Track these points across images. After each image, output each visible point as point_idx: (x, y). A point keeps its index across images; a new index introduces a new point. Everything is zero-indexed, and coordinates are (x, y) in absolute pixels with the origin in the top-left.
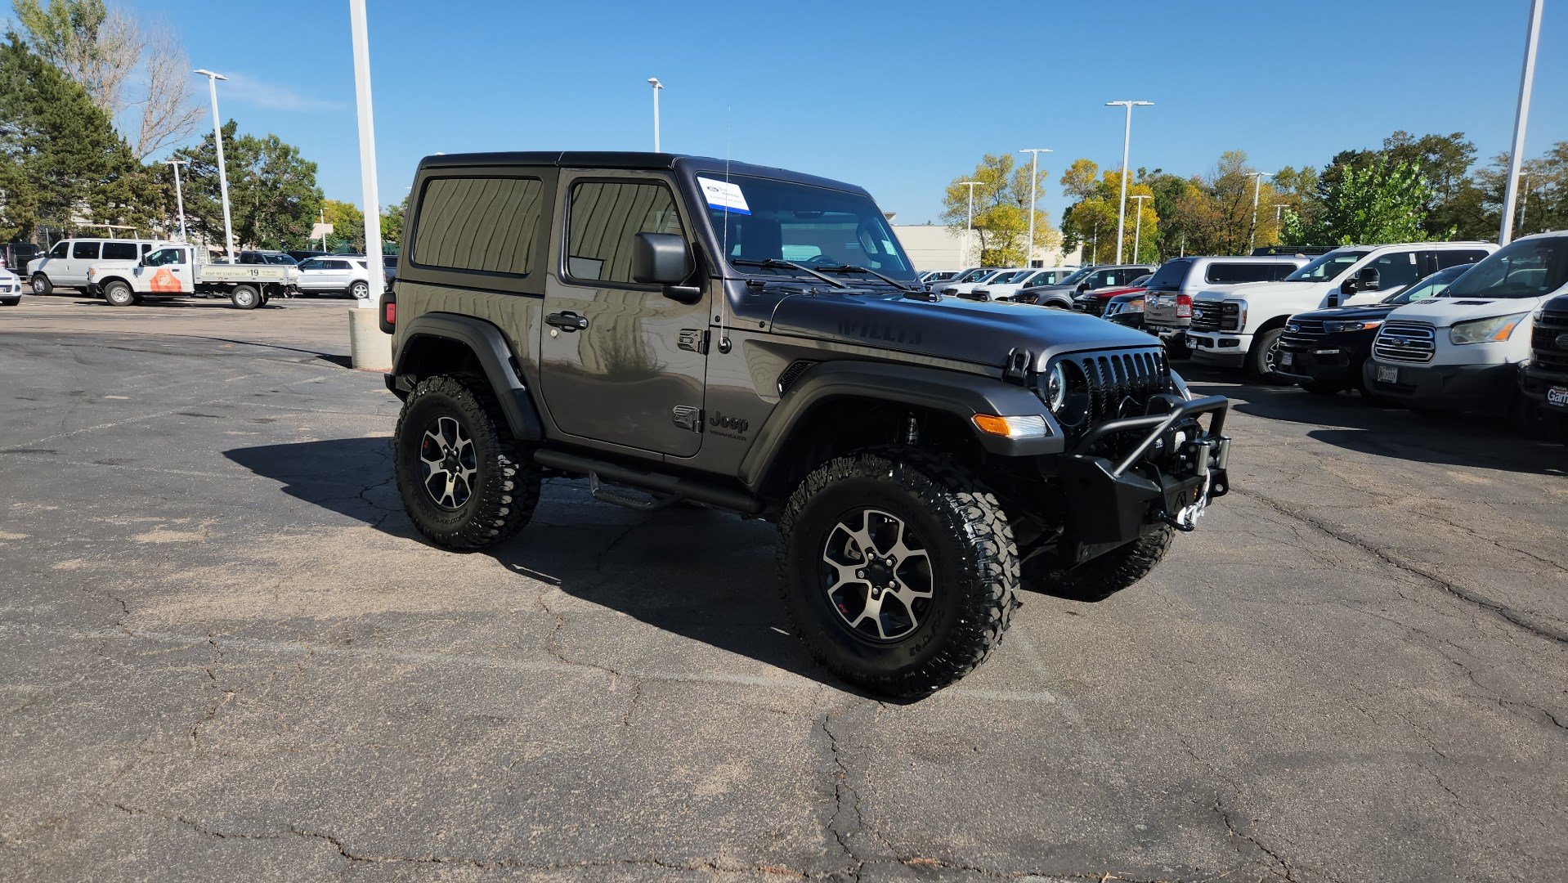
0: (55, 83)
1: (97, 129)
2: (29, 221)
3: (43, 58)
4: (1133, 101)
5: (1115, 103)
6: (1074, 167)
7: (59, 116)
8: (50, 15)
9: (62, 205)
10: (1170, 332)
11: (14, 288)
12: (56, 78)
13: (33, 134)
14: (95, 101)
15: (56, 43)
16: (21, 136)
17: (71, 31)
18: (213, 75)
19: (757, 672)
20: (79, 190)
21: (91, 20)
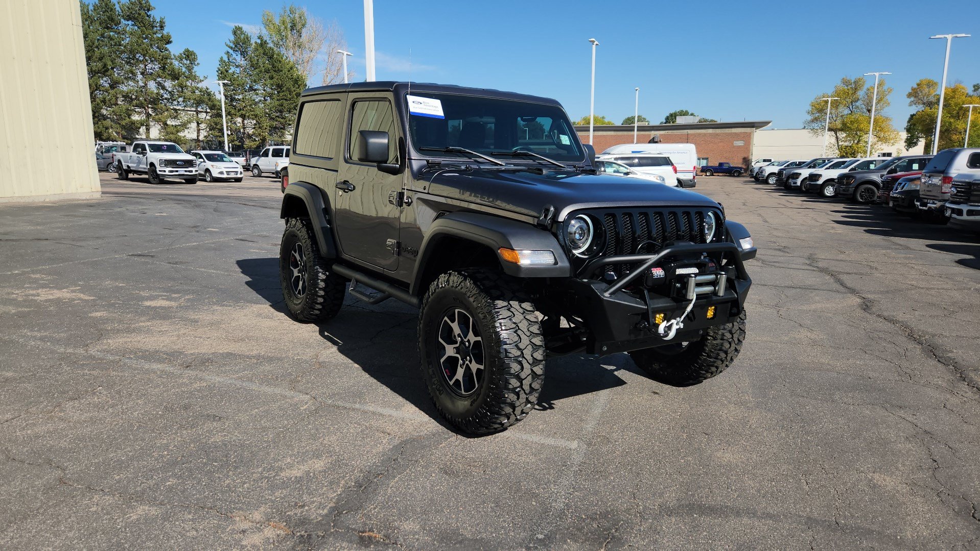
0: (280, 62)
1: (299, 86)
2: (264, 138)
3: (275, 49)
4: (953, 34)
5: (937, 36)
6: (918, 85)
7: (281, 80)
8: (279, 25)
9: (281, 128)
10: (936, 204)
11: (239, 173)
12: (280, 59)
13: (269, 90)
14: (300, 71)
15: (282, 40)
16: (263, 92)
17: (289, 32)
18: (345, 53)
19: (398, 407)
20: (289, 121)
21: (299, 26)
